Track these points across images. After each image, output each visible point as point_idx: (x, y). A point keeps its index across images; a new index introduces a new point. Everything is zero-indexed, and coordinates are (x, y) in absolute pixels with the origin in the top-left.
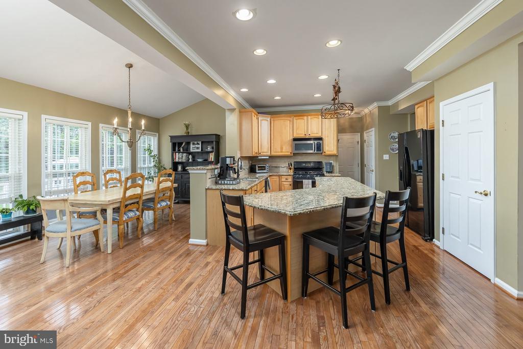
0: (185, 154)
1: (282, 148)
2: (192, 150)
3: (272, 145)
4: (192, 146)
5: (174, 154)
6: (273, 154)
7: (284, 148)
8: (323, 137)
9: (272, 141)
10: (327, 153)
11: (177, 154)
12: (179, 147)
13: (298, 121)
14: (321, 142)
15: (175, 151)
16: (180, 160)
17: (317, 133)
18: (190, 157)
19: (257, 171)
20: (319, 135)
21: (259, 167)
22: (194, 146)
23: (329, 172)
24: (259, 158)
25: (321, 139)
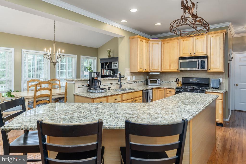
0: (108, 70)
1: (170, 66)
2: (113, 68)
3: (163, 63)
4: (113, 65)
5: (103, 70)
6: (163, 70)
7: (172, 66)
8: (209, 55)
9: (163, 60)
10: (212, 70)
11: (104, 70)
12: (106, 66)
13: (185, 42)
14: (206, 60)
15: (103, 68)
16: (106, 74)
17: (202, 52)
18: (112, 72)
19: (149, 84)
20: (204, 53)
21: (150, 81)
22: (114, 65)
23: (216, 88)
24: (151, 73)
25: (206, 57)
